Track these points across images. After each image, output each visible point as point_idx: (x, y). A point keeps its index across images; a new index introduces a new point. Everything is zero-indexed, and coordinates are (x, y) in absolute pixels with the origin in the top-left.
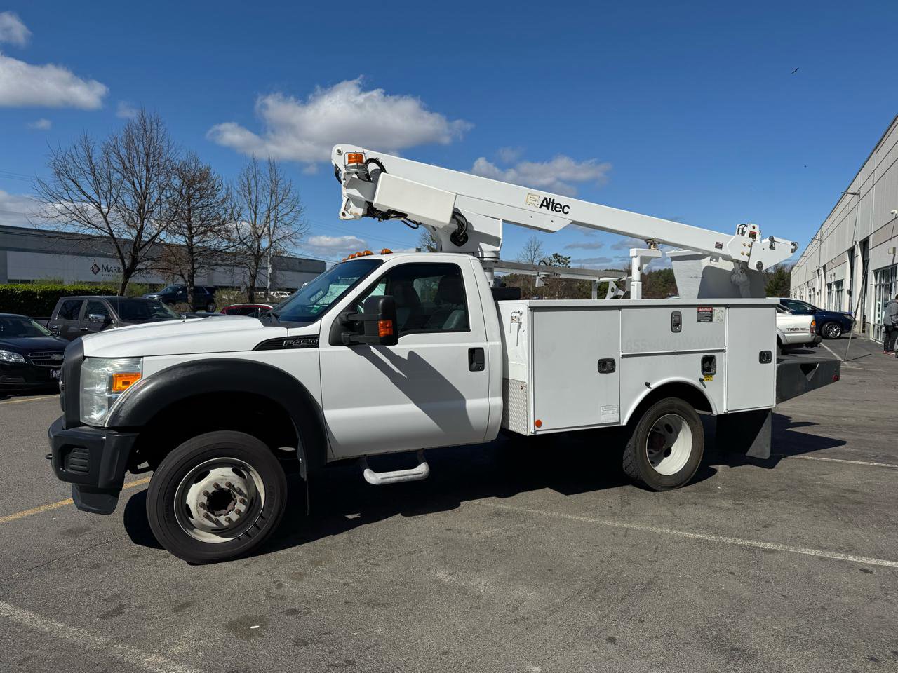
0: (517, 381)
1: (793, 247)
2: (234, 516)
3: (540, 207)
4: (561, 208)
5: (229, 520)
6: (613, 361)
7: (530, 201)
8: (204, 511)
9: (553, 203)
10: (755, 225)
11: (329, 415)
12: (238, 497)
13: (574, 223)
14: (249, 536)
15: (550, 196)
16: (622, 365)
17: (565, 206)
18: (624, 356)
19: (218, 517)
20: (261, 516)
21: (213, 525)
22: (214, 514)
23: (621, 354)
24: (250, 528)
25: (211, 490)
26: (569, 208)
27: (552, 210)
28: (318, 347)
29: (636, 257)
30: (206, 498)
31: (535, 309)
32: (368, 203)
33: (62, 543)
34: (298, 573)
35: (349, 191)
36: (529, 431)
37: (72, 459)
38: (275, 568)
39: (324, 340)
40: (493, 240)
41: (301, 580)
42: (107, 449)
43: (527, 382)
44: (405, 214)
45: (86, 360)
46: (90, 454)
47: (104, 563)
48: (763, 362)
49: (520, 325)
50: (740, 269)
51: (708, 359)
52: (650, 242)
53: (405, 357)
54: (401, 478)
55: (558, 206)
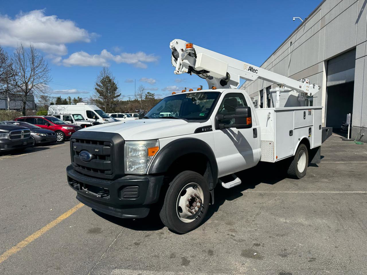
0: (264, 141)
1: (319, 88)
2: (197, 209)
3: (248, 70)
5: (196, 211)
6: (292, 130)
7: (245, 68)
8: (188, 208)
9: (252, 69)
11: (218, 160)
12: (198, 200)
13: (260, 78)
14: (200, 217)
15: (252, 66)
16: (294, 132)
17: (256, 70)
18: (295, 129)
19: (192, 210)
20: (203, 207)
21: (190, 214)
22: (190, 209)
23: (294, 128)
24: (200, 214)
25: (190, 198)
27: (252, 72)
28: (212, 131)
29: (278, 91)
30: (188, 202)
31: (276, 111)
32: (189, 66)
33: (99, 237)
34: (231, 229)
35: (184, 61)
36: (274, 160)
37: (125, 193)
38: (217, 229)
39: (213, 128)
40: (236, 84)
41: (237, 232)
42: (151, 185)
43: (274, 141)
44: (209, 72)
45: (126, 142)
46: (139, 188)
47: (138, 242)
48: (320, 129)
49: (269, 118)
50: (302, 96)
51: (310, 129)
52: (280, 85)
53: (237, 133)
54: (235, 185)
55: (254, 70)
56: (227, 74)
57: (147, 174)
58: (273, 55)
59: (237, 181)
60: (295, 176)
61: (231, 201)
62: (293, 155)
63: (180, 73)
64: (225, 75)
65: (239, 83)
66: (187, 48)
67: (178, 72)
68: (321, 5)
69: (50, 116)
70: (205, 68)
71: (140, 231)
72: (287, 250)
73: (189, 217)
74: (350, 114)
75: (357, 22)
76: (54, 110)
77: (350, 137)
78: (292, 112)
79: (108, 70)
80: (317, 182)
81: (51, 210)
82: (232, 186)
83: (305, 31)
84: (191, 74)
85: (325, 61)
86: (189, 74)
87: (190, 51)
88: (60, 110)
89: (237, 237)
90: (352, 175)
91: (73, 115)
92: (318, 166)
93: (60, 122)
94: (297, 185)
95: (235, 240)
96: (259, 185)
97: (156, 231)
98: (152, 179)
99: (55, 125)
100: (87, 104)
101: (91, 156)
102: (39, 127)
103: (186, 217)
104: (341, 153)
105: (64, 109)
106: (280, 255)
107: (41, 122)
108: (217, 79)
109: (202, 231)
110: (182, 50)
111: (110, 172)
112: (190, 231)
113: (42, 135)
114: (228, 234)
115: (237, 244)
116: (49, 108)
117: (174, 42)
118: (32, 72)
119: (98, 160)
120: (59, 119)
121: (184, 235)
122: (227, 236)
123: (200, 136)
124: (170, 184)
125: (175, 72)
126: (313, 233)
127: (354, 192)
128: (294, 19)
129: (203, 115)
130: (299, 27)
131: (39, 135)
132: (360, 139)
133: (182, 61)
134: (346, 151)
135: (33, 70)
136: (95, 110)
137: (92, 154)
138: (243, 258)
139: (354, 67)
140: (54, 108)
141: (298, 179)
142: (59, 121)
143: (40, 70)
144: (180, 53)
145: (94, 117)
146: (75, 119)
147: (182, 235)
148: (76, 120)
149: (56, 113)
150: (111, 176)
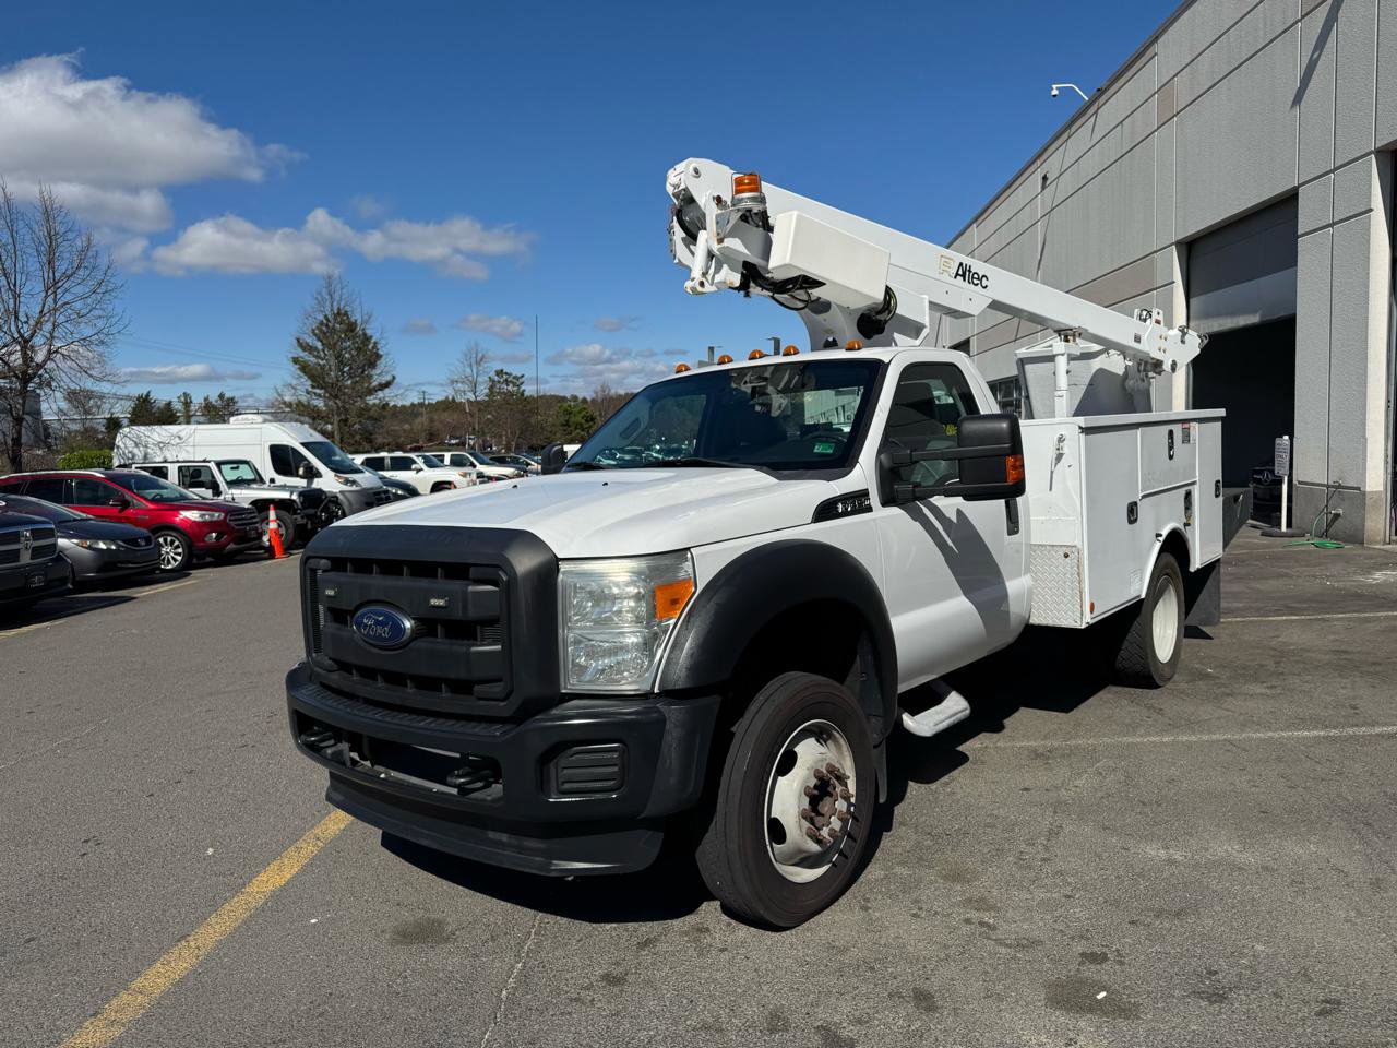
0: (1043, 545)
2: (836, 824)
3: (955, 277)
4: (978, 279)
6: (1136, 506)
7: (942, 267)
8: (806, 824)
9: (970, 271)
12: (838, 789)
13: (996, 305)
14: (846, 857)
15: (967, 261)
16: (1144, 509)
17: (984, 276)
18: (1142, 497)
19: (820, 832)
20: (854, 817)
21: (815, 848)
22: (815, 826)
23: (1141, 494)
25: (813, 782)
26: (987, 279)
27: (969, 282)
28: (870, 511)
29: (1063, 355)
30: (808, 800)
31: (1087, 431)
32: (746, 265)
33: (445, 959)
34: (970, 900)
35: (729, 242)
36: (1083, 620)
37: (566, 771)
38: (916, 901)
39: (874, 499)
40: (914, 329)
41: (998, 910)
42: (673, 735)
43: (1079, 546)
44: (822, 284)
45: (563, 567)
46: (623, 753)
47: (616, 971)
48: (1217, 496)
49: (1059, 457)
50: (1139, 371)
51: (1188, 495)
52: (1066, 333)
53: (954, 519)
54: (952, 720)
55: (976, 276)
56: (888, 291)
57: (656, 691)
58: (974, 225)
59: (955, 706)
60: (1144, 676)
61: (933, 786)
62: (1139, 596)
63: (708, 288)
64: (880, 296)
65: (927, 324)
66: (738, 192)
67: (702, 284)
68: (1156, 39)
69: (125, 471)
70: (809, 270)
71: (608, 926)
72: (1216, 972)
73: (808, 861)
74: (1286, 437)
75: (1298, 100)
76: (137, 445)
77: (1289, 525)
78: (1134, 431)
79: (342, 289)
80: (1228, 695)
81: (210, 851)
82: (942, 726)
83: (1097, 137)
84: (747, 295)
85: (1178, 244)
86: (742, 293)
87: (749, 204)
88: (161, 445)
89: (1006, 930)
90: (1344, 663)
91: (219, 464)
92: (1207, 637)
93: (165, 493)
94: (1160, 712)
95: (999, 942)
96: (1016, 715)
97: (677, 923)
98: (674, 713)
99: (151, 506)
100: (270, 421)
101: (408, 624)
102: (84, 515)
103: (796, 860)
104: (1274, 583)
105: (177, 440)
106: (1198, 994)
107: (90, 493)
108: (845, 310)
109: (858, 915)
110: (719, 200)
111: (497, 688)
112: (813, 917)
113: (102, 546)
114: (968, 921)
115: (1015, 957)
116: (118, 438)
117: (688, 166)
118: (46, 297)
119: (441, 643)
120: (162, 481)
121: (793, 931)
122: (966, 929)
123: (832, 533)
124: (734, 729)
125: (689, 284)
126: (1290, 899)
127: (1378, 730)
128: (1055, 92)
129: (830, 451)
130: (1073, 122)
131: (89, 548)
132: (1326, 531)
133: (720, 241)
134: (1291, 577)
135: (52, 287)
136: (303, 444)
137: (413, 619)
138: (1061, 1018)
139: (1294, 263)
140: (139, 437)
141: (1156, 686)
142: (166, 488)
143: (79, 290)
144: (711, 212)
145: (301, 471)
146: (229, 479)
147: (783, 934)
148: (233, 484)
149: (145, 457)
150: (505, 703)
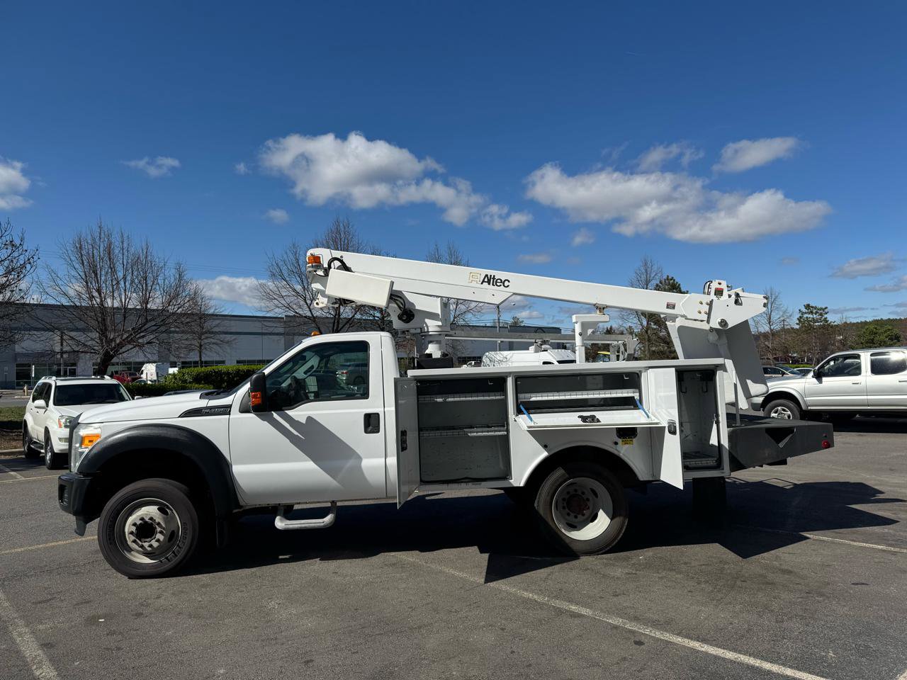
1: (765, 301)
2: (155, 544)
3: (482, 283)
4: (501, 282)
5: (151, 546)
7: (471, 279)
8: (134, 539)
9: (494, 278)
10: (720, 281)
11: (237, 469)
12: (159, 529)
13: (515, 295)
14: (169, 560)
15: (490, 272)
17: (505, 280)
19: (143, 544)
20: (178, 545)
21: (141, 549)
22: (140, 540)
24: (170, 555)
25: (139, 522)
26: (509, 281)
27: (493, 285)
28: (230, 414)
35: (314, 286)
39: (235, 409)
42: (74, 488)
53: (303, 422)
55: (499, 281)
57: (77, 472)
67: (317, 304)
